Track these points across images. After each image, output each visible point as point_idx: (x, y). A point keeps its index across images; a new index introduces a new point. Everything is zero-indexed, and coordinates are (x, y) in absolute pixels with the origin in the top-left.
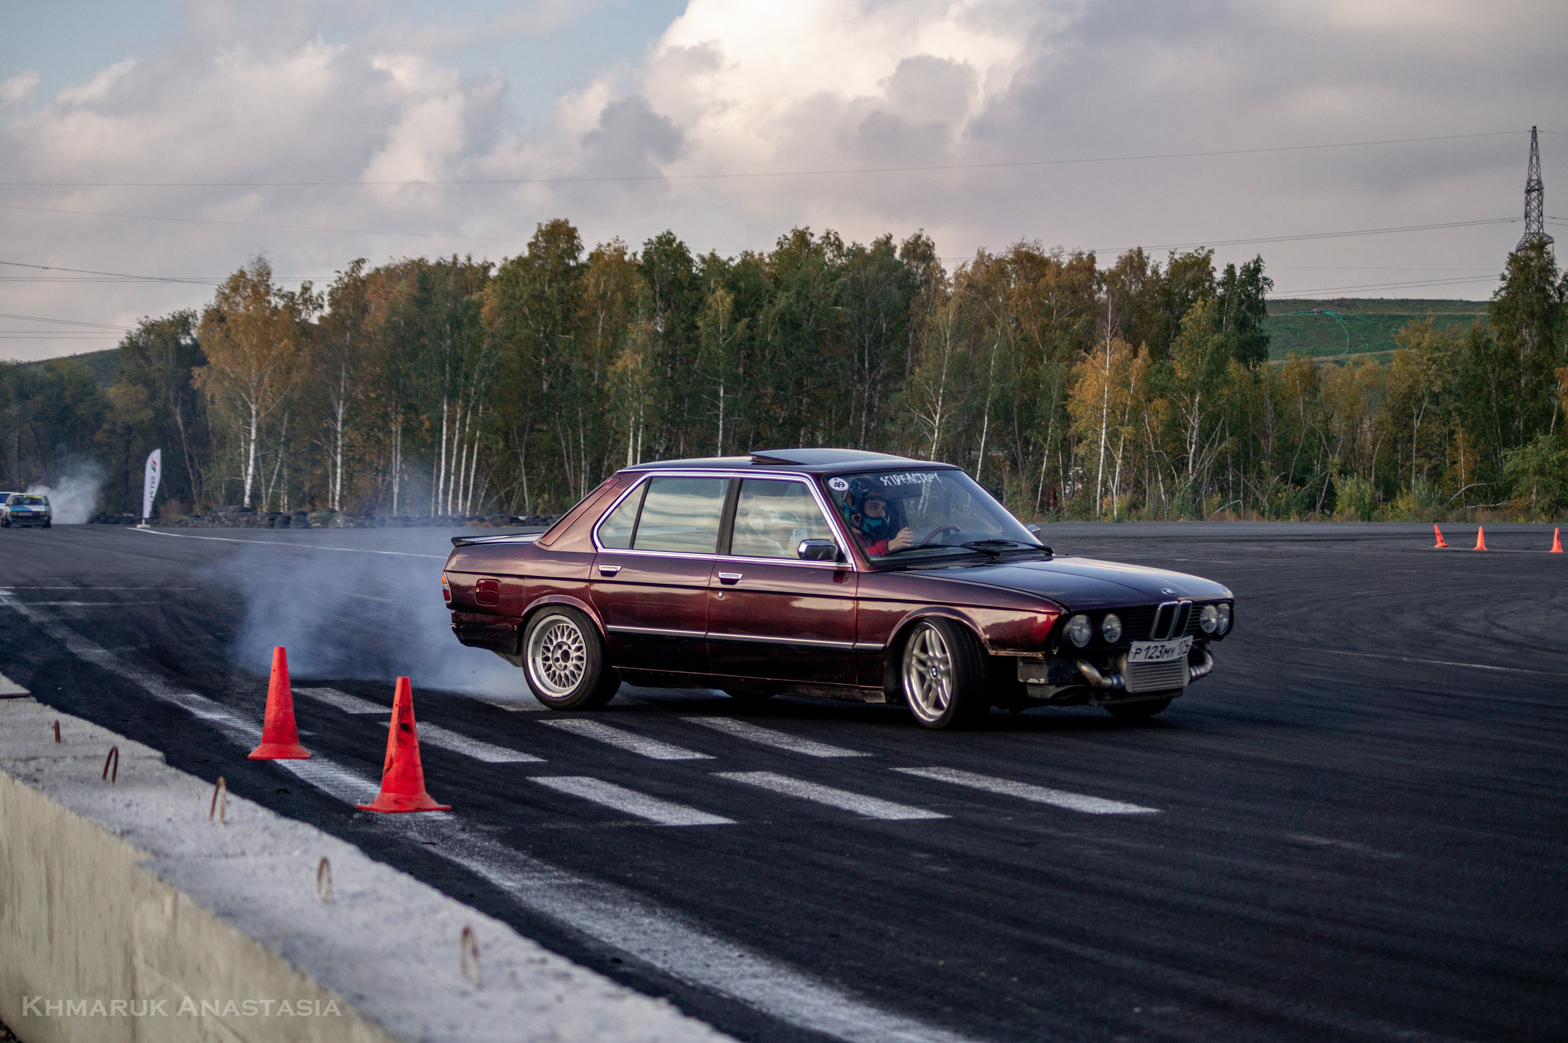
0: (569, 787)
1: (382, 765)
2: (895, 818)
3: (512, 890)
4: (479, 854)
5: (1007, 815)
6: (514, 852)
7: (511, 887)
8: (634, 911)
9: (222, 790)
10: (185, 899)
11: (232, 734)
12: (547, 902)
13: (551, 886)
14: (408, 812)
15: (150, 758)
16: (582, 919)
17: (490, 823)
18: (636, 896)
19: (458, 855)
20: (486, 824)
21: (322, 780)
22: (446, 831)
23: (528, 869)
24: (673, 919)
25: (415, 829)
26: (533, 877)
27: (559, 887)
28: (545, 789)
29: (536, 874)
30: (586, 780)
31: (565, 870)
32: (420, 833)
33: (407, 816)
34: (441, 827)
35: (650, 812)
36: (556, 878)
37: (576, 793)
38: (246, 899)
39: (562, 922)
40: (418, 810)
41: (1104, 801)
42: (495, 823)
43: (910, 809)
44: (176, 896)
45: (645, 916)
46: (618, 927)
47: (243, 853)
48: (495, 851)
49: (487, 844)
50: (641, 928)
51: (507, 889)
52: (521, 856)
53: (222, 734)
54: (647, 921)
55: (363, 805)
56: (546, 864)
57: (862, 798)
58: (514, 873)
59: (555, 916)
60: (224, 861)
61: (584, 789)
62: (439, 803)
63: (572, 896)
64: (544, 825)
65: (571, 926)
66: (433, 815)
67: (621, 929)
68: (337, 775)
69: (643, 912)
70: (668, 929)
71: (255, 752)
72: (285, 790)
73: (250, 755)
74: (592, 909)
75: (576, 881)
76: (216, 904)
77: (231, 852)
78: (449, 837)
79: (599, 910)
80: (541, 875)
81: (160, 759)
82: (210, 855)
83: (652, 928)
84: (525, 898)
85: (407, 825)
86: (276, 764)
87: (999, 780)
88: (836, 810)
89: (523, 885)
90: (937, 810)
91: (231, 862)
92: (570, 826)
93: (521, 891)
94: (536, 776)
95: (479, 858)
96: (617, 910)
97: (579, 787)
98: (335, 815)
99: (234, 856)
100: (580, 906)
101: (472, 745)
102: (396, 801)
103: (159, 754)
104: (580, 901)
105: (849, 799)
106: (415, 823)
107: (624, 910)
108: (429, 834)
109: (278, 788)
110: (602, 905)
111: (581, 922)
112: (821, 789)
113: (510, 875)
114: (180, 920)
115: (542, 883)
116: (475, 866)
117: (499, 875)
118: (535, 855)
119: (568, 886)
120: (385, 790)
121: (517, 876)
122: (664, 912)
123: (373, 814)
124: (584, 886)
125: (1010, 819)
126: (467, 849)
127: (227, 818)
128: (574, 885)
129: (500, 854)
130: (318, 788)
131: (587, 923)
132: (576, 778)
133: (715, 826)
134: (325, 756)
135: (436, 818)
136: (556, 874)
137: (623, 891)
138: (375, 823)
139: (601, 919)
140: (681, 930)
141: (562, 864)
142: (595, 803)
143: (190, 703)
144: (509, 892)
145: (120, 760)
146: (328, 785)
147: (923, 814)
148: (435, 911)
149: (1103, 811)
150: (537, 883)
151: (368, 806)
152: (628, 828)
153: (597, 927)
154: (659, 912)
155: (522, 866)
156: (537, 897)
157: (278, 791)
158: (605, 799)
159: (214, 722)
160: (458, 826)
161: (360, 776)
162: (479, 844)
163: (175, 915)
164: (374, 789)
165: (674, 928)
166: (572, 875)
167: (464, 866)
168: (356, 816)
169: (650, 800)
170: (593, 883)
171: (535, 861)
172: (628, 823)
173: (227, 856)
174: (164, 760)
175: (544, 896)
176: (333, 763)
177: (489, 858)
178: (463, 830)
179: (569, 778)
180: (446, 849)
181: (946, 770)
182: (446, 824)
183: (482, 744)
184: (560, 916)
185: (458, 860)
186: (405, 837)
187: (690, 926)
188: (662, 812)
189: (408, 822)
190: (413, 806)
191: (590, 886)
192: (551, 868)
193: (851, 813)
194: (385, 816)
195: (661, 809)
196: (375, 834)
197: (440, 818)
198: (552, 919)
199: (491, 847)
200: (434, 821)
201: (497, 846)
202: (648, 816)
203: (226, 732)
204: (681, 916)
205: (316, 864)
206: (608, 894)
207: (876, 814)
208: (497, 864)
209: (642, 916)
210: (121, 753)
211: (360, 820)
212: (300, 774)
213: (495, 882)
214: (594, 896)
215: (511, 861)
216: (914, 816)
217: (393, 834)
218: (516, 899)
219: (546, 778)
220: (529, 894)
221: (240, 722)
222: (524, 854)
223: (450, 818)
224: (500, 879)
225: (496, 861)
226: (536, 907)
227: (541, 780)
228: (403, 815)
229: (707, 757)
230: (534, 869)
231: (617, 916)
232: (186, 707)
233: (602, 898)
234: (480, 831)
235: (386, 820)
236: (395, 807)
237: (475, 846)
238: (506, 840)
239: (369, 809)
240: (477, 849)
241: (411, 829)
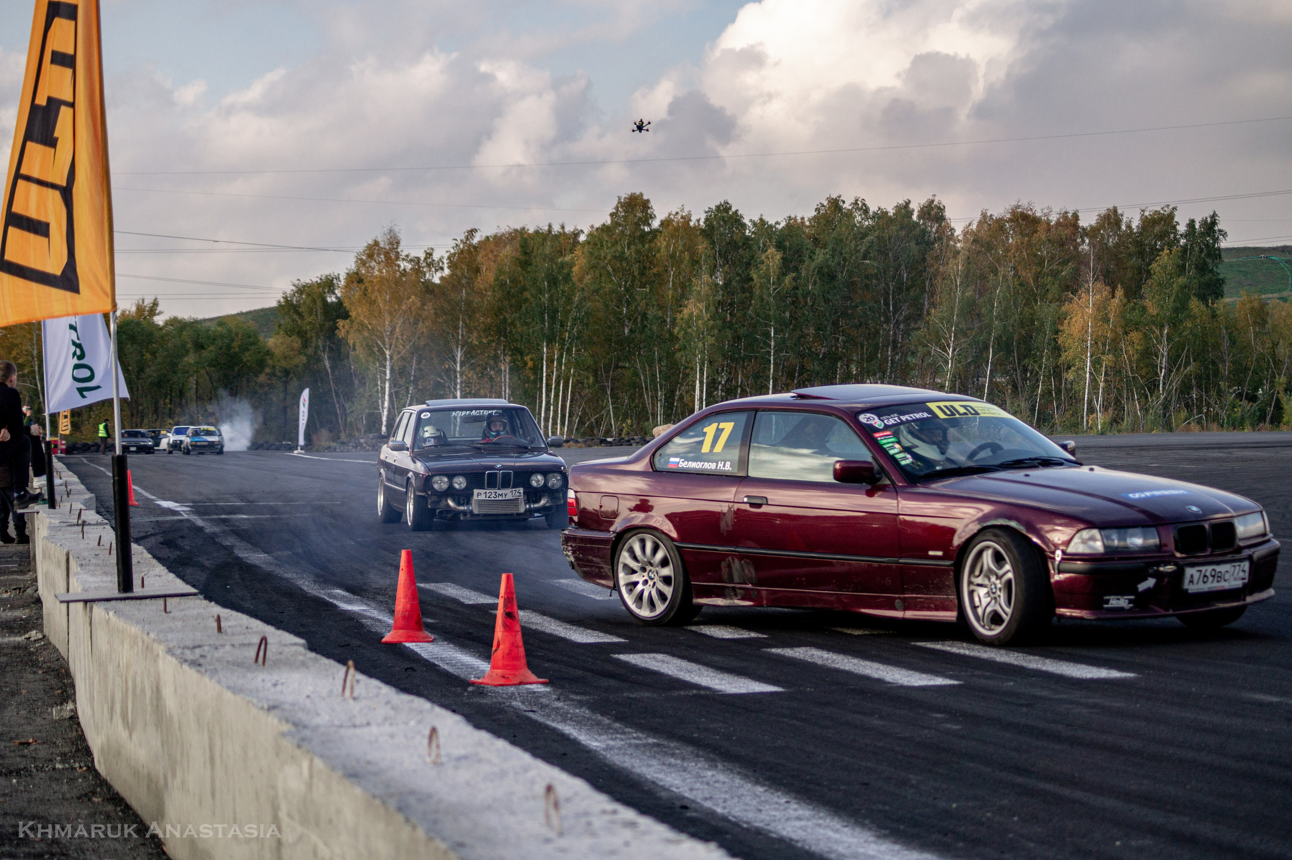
0: (646, 662)
1: (492, 646)
2: (916, 685)
3: (598, 749)
4: (571, 719)
5: (1008, 680)
6: (599, 717)
7: (597, 747)
8: (699, 765)
9: (352, 671)
10: (319, 763)
11: (368, 622)
12: (627, 758)
13: (630, 745)
14: (513, 685)
15: (295, 644)
16: (656, 773)
17: (581, 694)
18: (701, 753)
19: (553, 721)
20: (577, 694)
21: (442, 660)
22: (544, 701)
23: (611, 731)
24: (732, 771)
25: (518, 699)
26: (616, 738)
27: (637, 746)
28: (626, 664)
29: (619, 736)
30: (660, 656)
31: (642, 732)
32: (523, 703)
33: (512, 689)
34: (540, 697)
35: (713, 683)
36: (634, 738)
37: (652, 668)
38: (369, 762)
39: (639, 775)
40: (521, 683)
41: (1090, 667)
42: (584, 694)
43: (929, 676)
44: (311, 761)
45: (708, 769)
46: (686, 779)
47: (368, 724)
48: (584, 717)
49: (577, 711)
50: (705, 780)
51: (595, 748)
52: (606, 721)
53: (361, 623)
54: (710, 773)
55: (476, 680)
56: (626, 727)
57: (889, 668)
58: (600, 735)
59: (634, 770)
60: (352, 731)
61: (659, 664)
62: (539, 677)
63: (648, 753)
64: (625, 694)
65: (647, 779)
66: (533, 687)
67: (689, 780)
68: (454, 655)
69: (706, 766)
70: (727, 780)
71: (388, 637)
72: (412, 668)
73: (384, 640)
74: (664, 764)
75: (651, 740)
76: (344, 767)
77: (358, 722)
78: (547, 706)
79: (670, 765)
80: (623, 737)
81: (303, 645)
82: (341, 726)
83: (714, 779)
84: (609, 756)
85: (512, 696)
86: (405, 646)
87: (1003, 652)
88: (867, 678)
89: (608, 745)
90: (951, 677)
91: (358, 731)
92: (647, 694)
93: (605, 750)
94: (619, 653)
95: (571, 723)
96: (685, 764)
97: (654, 662)
98: (453, 689)
99: (361, 726)
100: (654, 762)
101: (566, 629)
102: (503, 677)
103: (302, 641)
104: (655, 757)
105: (878, 669)
106: (519, 694)
107: (691, 764)
108: (530, 704)
109: (406, 667)
110: (672, 761)
111: (655, 775)
112: (855, 661)
113: (596, 737)
114: (315, 780)
115: (623, 743)
116: (568, 729)
117: (588, 737)
118: (617, 719)
119: (645, 745)
120: (494, 667)
121: (602, 737)
122: (724, 766)
123: (484, 687)
124: (658, 745)
125: (1012, 684)
126: (561, 716)
127: (356, 694)
128: (649, 744)
129: (589, 719)
130: (439, 666)
131: (661, 776)
132: (652, 655)
133: (767, 693)
134: (445, 640)
135: (536, 690)
136: (635, 735)
137: (690, 749)
138: (486, 694)
139: (671, 773)
140: (738, 781)
141: (640, 727)
142: (667, 675)
143: (335, 597)
144: (596, 751)
145: (268, 646)
146: (447, 664)
147: (939, 681)
148: (526, 770)
149: (1089, 676)
150: (619, 743)
151: (480, 681)
152: (694, 695)
153: (669, 779)
154: (720, 766)
155: (607, 729)
156: (618, 755)
157: (406, 670)
158: (676, 672)
159: (354, 613)
160: (554, 697)
161: (474, 656)
162: (571, 711)
163: (311, 776)
164: (485, 666)
165: (732, 780)
166: (648, 736)
167: (559, 729)
168: (470, 689)
169: (713, 672)
170: (665, 743)
171: (617, 725)
172: (695, 692)
173: (355, 726)
174: (306, 646)
175: (624, 754)
176: (452, 646)
177: (579, 722)
178: (558, 699)
179: (646, 655)
180: (544, 716)
181: (959, 644)
182: (544, 695)
183: (574, 628)
184: (638, 770)
185: (554, 725)
186: (510, 706)
187: (746, 777)
188: (723, 682)
189: (513, 694)
190: (517, 681)
191: (662, 745)
192: (630, 730)
193: (880, 681)
194: (494, 688)
195: (722, 680)
196: (486, 704)
197: (539, 690)
198: (631, 773)
199: (582, 714)
200: (534, 692)
201: (587, 712)
202: (711, 686)
203: (364, 621)
204: (738, 769)
205: (427, 732)
206: (677, 751)
207: (900, 682)
208: (586, 728)
209: (706, 769)
210: (269, 641)
211: (473, 692)
212: (425, 655)
213: (584, 742)
214: (666, 753)
215: (597, 725)
216: (932, 683)
217: (500, 703)
218: (602, 757)
219: (627, 655)
220: (612, 752)
221: (375, 612)
222: (608, 719)
223: (548, 689)
224: (588, 740)
225: (585, 725)
226: (618, 763)
227: (623, 657)
228: (508, 687)
229: (760, 636)
230: (616, 731)
231: (685, 770)
232: (331, 600)
233: (673, 755)
234: (573, 700)
235: (495, 692)
236: (502, 682)
237: (568, 713)
238: (594, 707)
239: (481, 683)
240: (569, 716)
241: (515, 699)
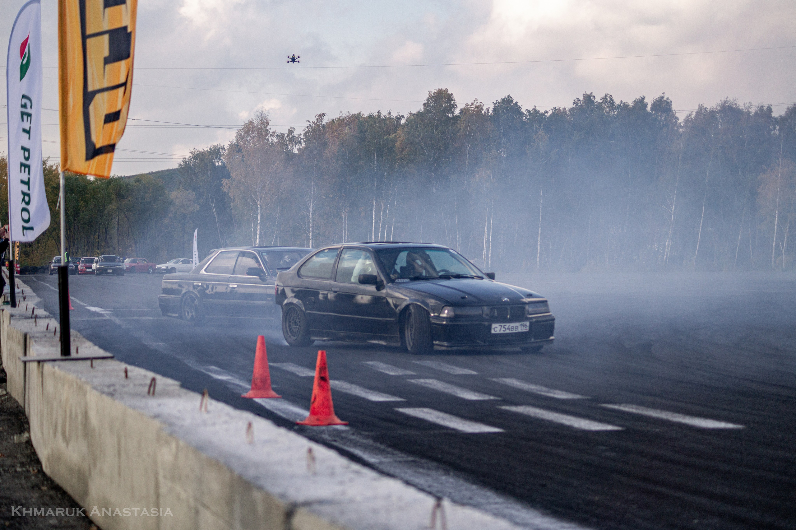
0: (416, 413)
1: (311, 400)
2: (594, 429)
4: (360, 446)
5: (657, 428)
6: (378, 445)
7: (374, 462)
8: (438, 473)
9: (206, 397)
10: (181, 443)
11: (232, 387)
12: (392, 468)
13: (396, 461)
14: (324, 425)
15: (173, 384)
17: (368, 431)
18: (441, 466)
19: (348, 446)
20: (366, 431)
21: (279, 410)
22: (344, 435)
23: (385, 453)
24: (458, 477)
25: (327, 434)
26: (387, 457)
27: (400, 461)
28: (403, 414)
29: (390, 456)
30: (426, 410)
31: (405, 453)
32: (330, 436)
33: (323, 428)
34: (341, 432)
35: (458, 426)
36: (399, 457)
37: (419, 416)
40: (330, 424)
41: (715, 421)
42: (372, 431)
43: (604, 425)
46: (428, 480)
47: (214, 424)
48: (369, 444)
49: (365, 441)
50: (440, 481)
52: (383, 447)
53: (227, 387)
55: (301, 422)
56: (395, 451)
57: (578, 419)
60: (204, 427)
61: (425, 414)
62: (342, 420)
63: (406, 466)
64: (399, 432)
66: (339, 427)
68: (288, 407)
70: (455, 481)
71: (245, 395)
73: (242, 396)
74: (416, 472)
75: (410, 458)
78: (345, 438)
79: (419, 473)
80: (392, 456)
81: (178, 385)
82: (197, 425)
83: (446, 481)
85: (323, 432)
86: (254, 401)
87: (659, 411)
88: (562, 425)
89: (381, 461)
90: (617, 425)
91: (207, 428)
92: (412, 432)
93: (379, 463)
94: (399, 407)
95: (359, 448)
96: (429, 472)
97: (422, 413)
99: (209, 425)
101: (366, 392)
102: (318, 420)
103: (178, 383)
105: (571, 420)
106: (328, 431)
107: (433, 472)
108: (334, 436)
110: (421, 470)
112: (556, 415)
113: (375, 456)
114: (180, 453)
117: (369, 456)
118: (390, 446)
119: (405, 461)
120: (312, 414)
121: (378, 456)
122: (454, 474)
123: (305, 426)
124: (413, 461)
125: (658, 430)
126: (354, 444)
127: (208, 410)
128: (408, 461)
129: (371, 446)
130: (277, 413)
131: (411, 478)
132: (421, 409)
133: (492, 432)
134: (283, 398)
136: (400, 455)
137: (434, 464)
138: (306, 431)
139: (419, 476)
140: (461, 482)
141: (404, 451)
142: (429, 421)
143: (211, 371)
145: (156, 385)
146: (283, 412)
147: (610, 428)
149: (712, 426)
150: (389, 460)
152: (444, 433)
154: (451, 473)
155: (382, 452)
156: (387, 466)
158: (435, 419)
159: (223, 381)
160: (351, 432)
161: (300, 407)
162: (361, 441)
164: (307, 414)
165: (458, 481)
166: (409, 456)
167: (350, 451)
168: (296, 427)
169: (460, 420)
170: (419, 460)
171: (389, 450)
172: (444, 431)
173: (205, 425)
174: (180, 385)
175: (391, 466)
176: (286, 401)
177: (365, 447)
178: (353, 434)
179: (417, 409)
180: (342, 443)
182: (345, 431)
183: (372, 391)
184: (398, 475)
185: (348, 449)
186: (321, 438)
187: (466, 480)
188: (465, 426)
189: (324, 431)
190: (327, 422)
191: (417, 461)
192: (398, 452)
193: (570, 428)
194: (311, 427)
195: (464, 424)
197: (342, 429)
199: (367, 443)
200: (338, 430)
201: (370, 442)
202: (456, 428)
203: (229, 386)
204: (463, 476)
205: (246, 426)
206: (426, 465)
207: (583, 427)
208: (368, 451)
209: (442, 475)
210: (157, 382)
211: (297, 429)
212: (268, 407)
213: (366, 459)
214: (418, 466)
215: (376, 449)
216: (604, 428)
219: (404, 409)
220: (383, 465)
221: (237, 380)
223: (347, 428)
225: (368, 449)
227: (401, 410)
228: (321, 427)
229: (496, 398)
230: (388, 453)
231: (428, 475)
232: (208, 373)
233: (423, 467)
234: (363, 435)
235: (312, 430)
236: (317, 423)
237: (358, 441)
238: (376, 439)
239: (302, 424)
240: (359, 444)
241: (325, 434)
